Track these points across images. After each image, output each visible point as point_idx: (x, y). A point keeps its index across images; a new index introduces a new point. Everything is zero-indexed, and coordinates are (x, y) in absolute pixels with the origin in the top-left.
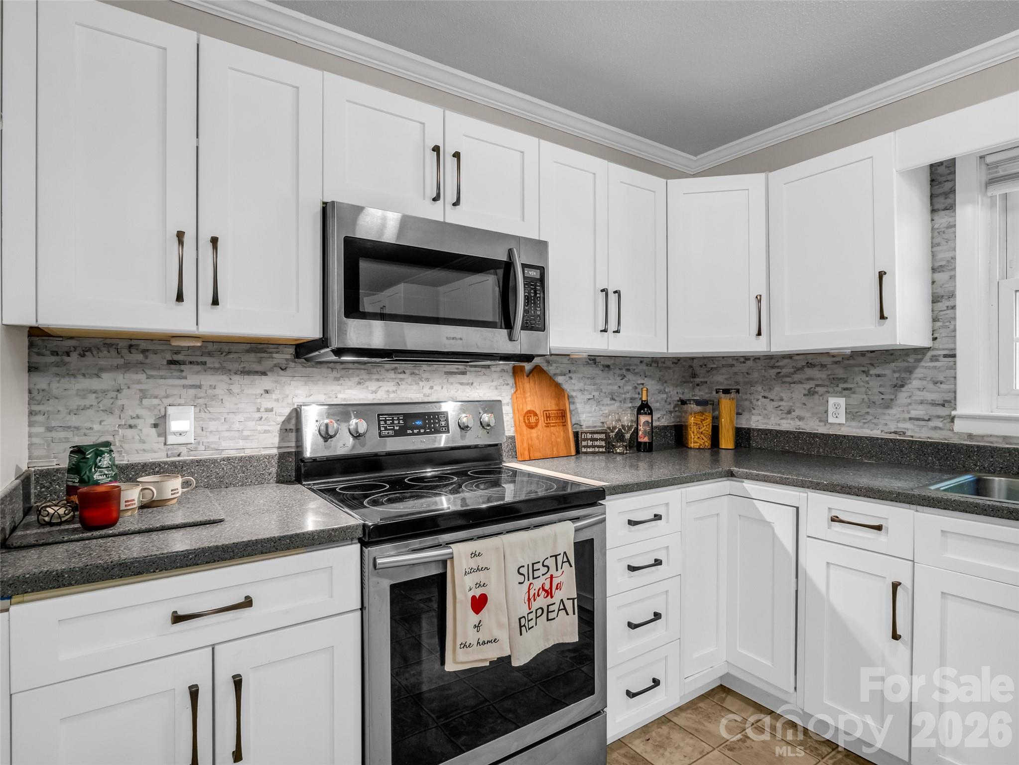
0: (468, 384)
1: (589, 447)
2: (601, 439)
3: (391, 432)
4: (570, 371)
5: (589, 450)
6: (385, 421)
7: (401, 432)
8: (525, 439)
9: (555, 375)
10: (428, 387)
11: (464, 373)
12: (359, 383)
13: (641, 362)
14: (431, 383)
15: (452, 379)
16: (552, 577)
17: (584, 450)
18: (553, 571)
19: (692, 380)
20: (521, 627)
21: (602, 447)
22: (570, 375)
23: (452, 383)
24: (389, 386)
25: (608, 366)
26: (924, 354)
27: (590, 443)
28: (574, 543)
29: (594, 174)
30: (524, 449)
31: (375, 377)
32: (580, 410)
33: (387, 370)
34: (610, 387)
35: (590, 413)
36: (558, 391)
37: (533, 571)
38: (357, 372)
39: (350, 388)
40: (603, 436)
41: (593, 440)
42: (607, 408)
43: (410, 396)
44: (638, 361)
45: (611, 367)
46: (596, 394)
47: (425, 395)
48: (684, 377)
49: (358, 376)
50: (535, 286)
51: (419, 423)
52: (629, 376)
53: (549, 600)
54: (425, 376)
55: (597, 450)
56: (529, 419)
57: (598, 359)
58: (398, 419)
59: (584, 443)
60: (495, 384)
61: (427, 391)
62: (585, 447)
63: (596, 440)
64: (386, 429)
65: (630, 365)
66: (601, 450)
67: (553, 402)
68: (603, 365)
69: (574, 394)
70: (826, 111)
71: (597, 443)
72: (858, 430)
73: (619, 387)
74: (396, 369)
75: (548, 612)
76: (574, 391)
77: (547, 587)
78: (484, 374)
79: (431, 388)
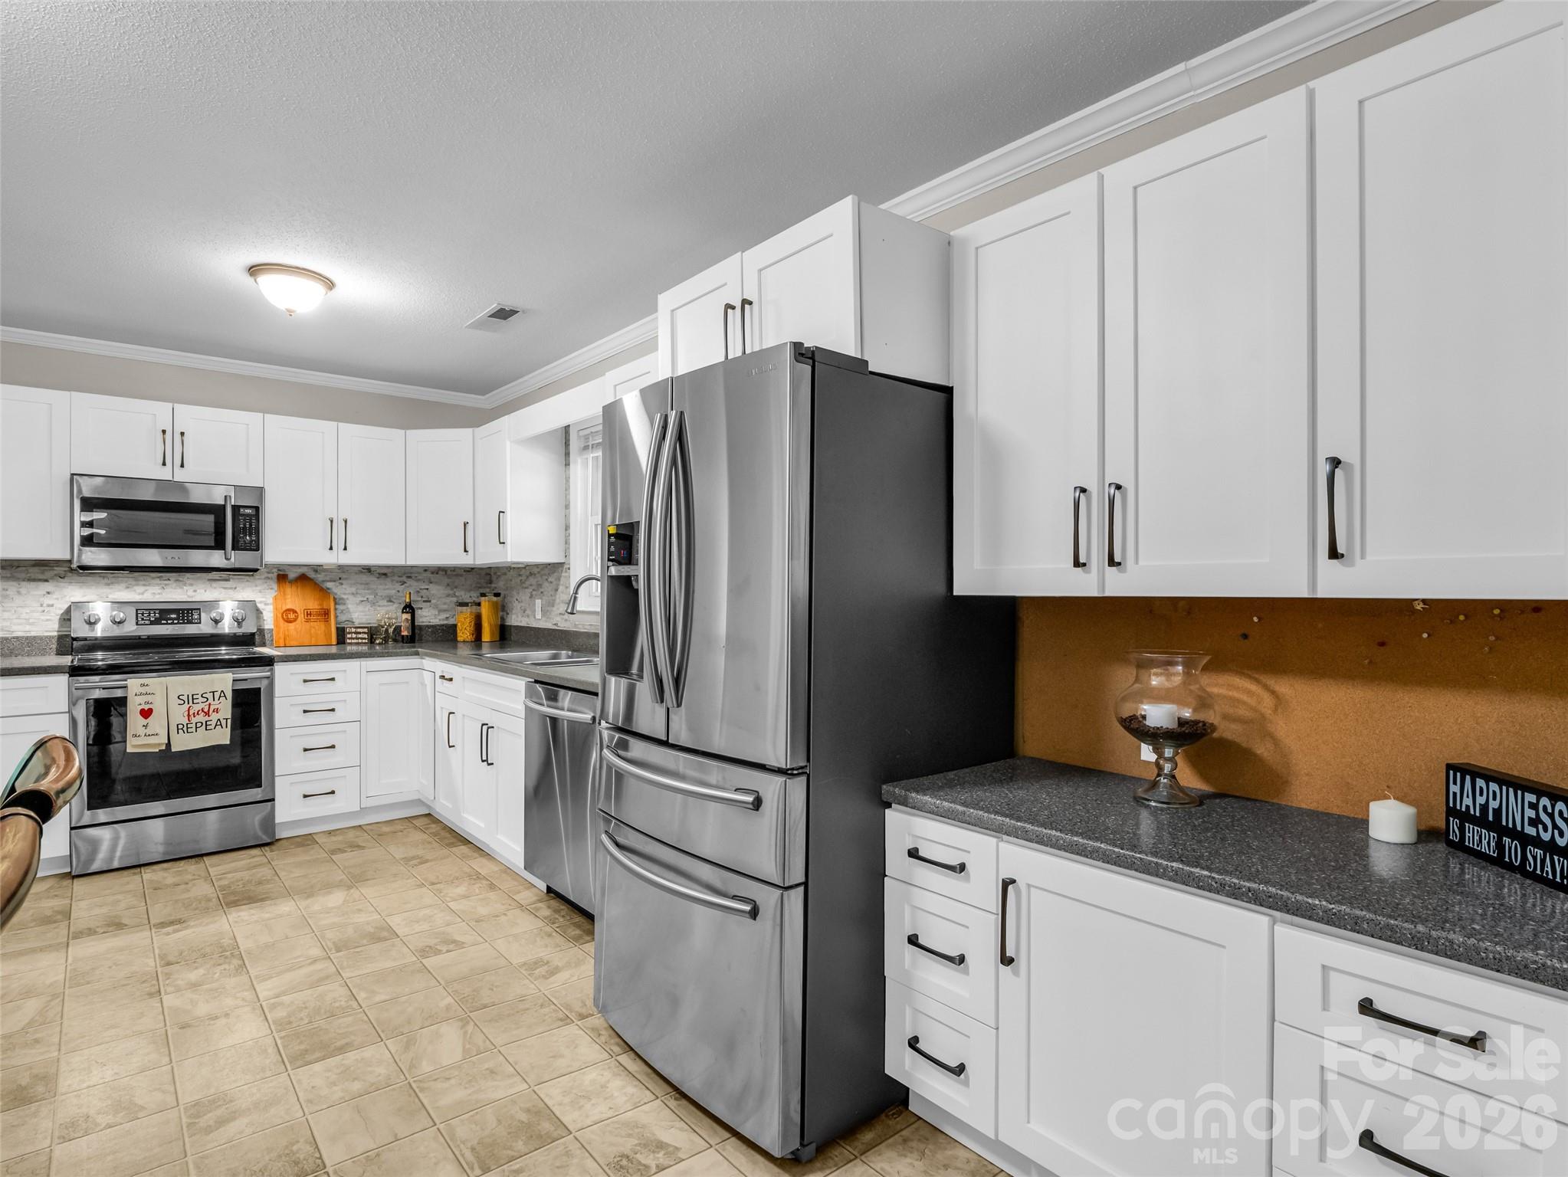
0: (231, 588)
1: (354, 639)
2: (365, 633)
3: (147, 622)
4: (340, 579)
5: (353, 641)
6: (143, 614)
7: (157, 622)
8: (282, 630)
9: (323, 581)
10: (192, 590)
11: (227, 580)
12: (128, 588)
13: (426, 570)
14: (194, 588)
15: (215, 584)
16: (210, 704)
17: (348, 641)
18: (211, 700)
19: (489, 585)
20: (178, 729)
21: (365, 639)
22: (341, 581)
23: (215, 588)
24: (156, 589)
25: (385, 574)
26: (563, 567)
27: (354, 636)
28: (233, 690)
29: (323, 433)
30: (280, 638)
31: (141, 583)
32: (351, 610)
33: (153, 578)
34: (387, 592)
35: (362, 612)
36: (324, 592)
37: (193, 699)
38: (126, 579)
39: (120, 590)
40: (366, 630)
41: (356, 633)
42: (384, 608)
43: (174, 597)
44: (421, 570)
45: (389, 575)
46: (371, 597)
47: (189, 597)
48: (478, 583)
49: (126, 582)
50: (251, 520)
51: (173, 616)
52: (410, 582)
53: (207, 718)
54: (189, 582)
55: (360, 641)
56: (288, 616)
57: (372, 569)
58: (155, 613)
59: (349, 636)
60: (258, 588)
61: (191, 593)
62: (349, 638)
63: (360, 633)
64: (143, 619)
65: (411, 573)
66: (364, 641)
67: (316, 603)
68: (379, 574)
69: (345, 597)
70: (526, 381)
71: (360, 636)
72: (545, 624)
73: (398, 591)
74: (161, 577)
75: (206, 725)
76: (345, 594)
77: (206, 710)
78: (248, 581)
79: (195, 591)
